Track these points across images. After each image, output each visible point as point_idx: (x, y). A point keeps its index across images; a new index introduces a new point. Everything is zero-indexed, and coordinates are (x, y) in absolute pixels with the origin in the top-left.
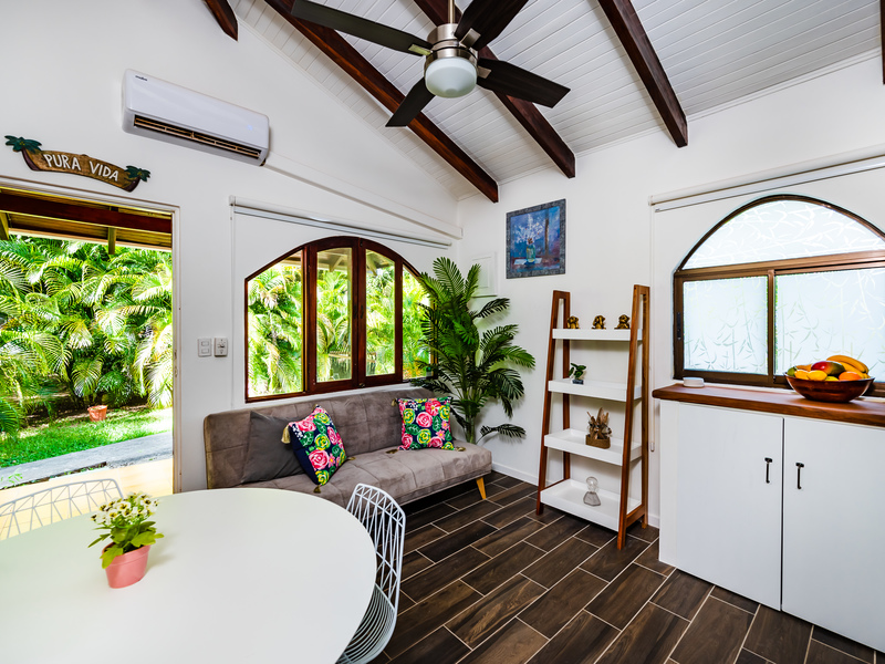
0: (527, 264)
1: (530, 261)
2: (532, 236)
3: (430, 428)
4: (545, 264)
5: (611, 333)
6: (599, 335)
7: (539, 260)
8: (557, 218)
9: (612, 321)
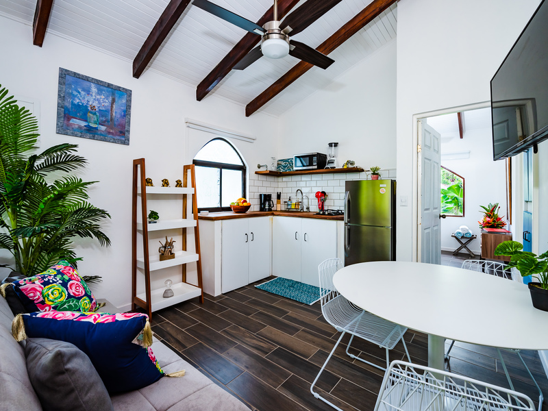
0: (88, 126)
1: (92, 125)
2: (96, 104)
3: (86, 295)
4: (109, 133)
5: (173, 189)
6: (166, 190)
7: (103, 128)
8: (124, 101)
9: (172, 183)
